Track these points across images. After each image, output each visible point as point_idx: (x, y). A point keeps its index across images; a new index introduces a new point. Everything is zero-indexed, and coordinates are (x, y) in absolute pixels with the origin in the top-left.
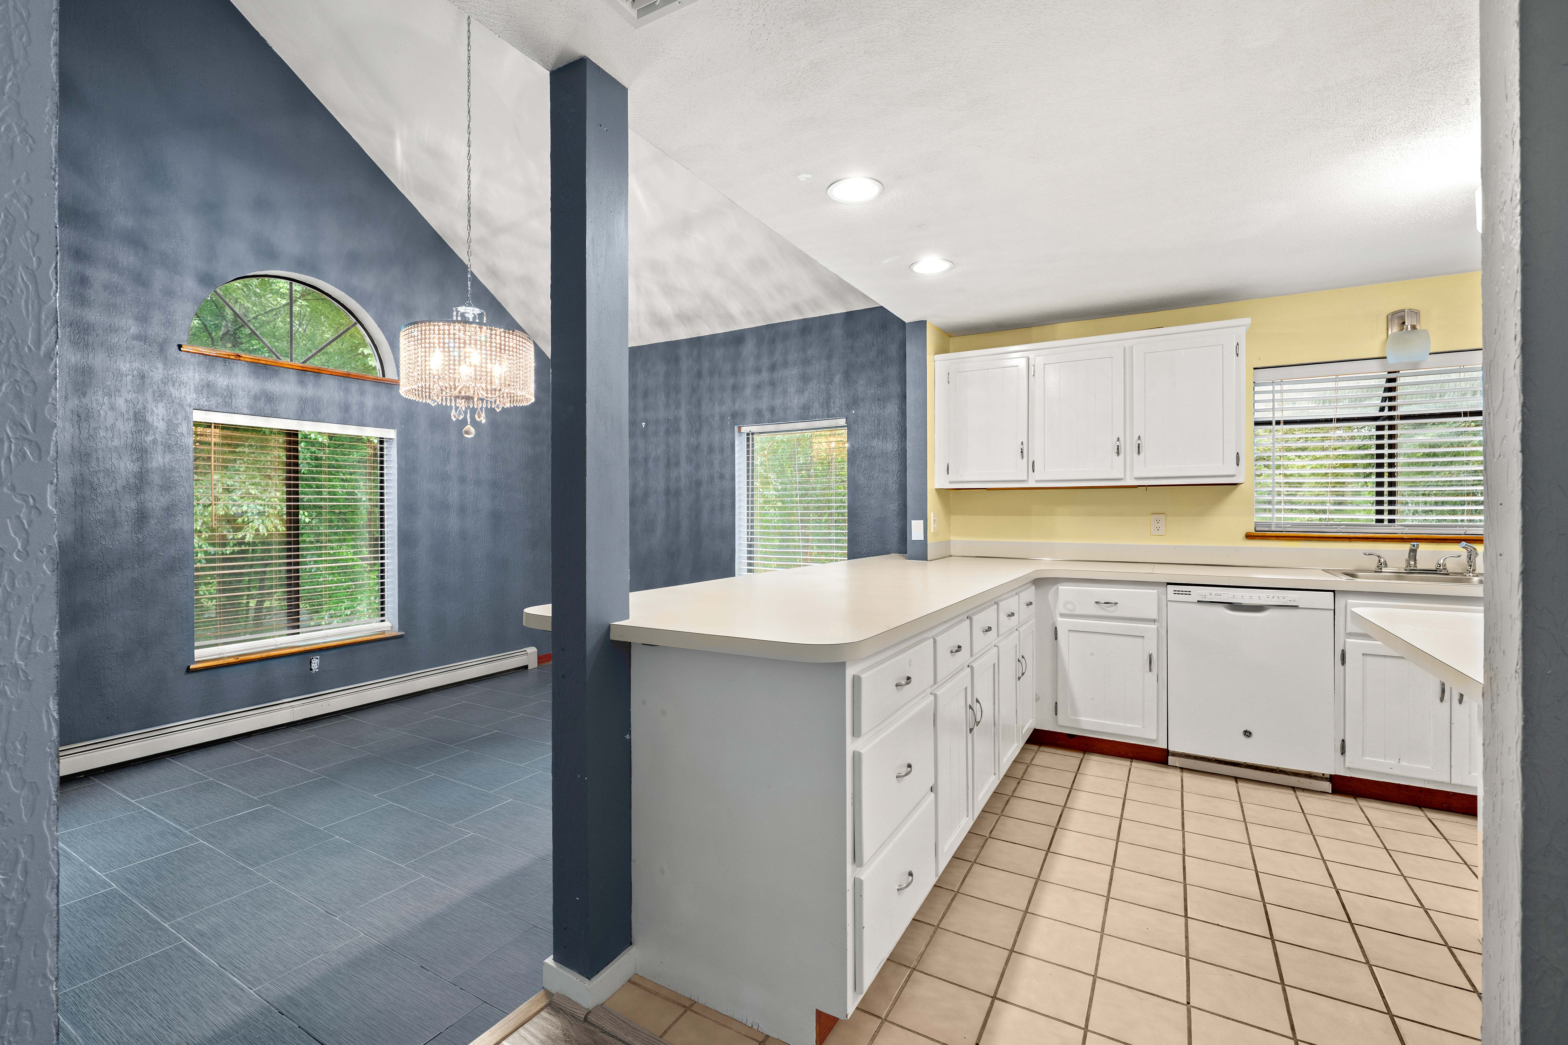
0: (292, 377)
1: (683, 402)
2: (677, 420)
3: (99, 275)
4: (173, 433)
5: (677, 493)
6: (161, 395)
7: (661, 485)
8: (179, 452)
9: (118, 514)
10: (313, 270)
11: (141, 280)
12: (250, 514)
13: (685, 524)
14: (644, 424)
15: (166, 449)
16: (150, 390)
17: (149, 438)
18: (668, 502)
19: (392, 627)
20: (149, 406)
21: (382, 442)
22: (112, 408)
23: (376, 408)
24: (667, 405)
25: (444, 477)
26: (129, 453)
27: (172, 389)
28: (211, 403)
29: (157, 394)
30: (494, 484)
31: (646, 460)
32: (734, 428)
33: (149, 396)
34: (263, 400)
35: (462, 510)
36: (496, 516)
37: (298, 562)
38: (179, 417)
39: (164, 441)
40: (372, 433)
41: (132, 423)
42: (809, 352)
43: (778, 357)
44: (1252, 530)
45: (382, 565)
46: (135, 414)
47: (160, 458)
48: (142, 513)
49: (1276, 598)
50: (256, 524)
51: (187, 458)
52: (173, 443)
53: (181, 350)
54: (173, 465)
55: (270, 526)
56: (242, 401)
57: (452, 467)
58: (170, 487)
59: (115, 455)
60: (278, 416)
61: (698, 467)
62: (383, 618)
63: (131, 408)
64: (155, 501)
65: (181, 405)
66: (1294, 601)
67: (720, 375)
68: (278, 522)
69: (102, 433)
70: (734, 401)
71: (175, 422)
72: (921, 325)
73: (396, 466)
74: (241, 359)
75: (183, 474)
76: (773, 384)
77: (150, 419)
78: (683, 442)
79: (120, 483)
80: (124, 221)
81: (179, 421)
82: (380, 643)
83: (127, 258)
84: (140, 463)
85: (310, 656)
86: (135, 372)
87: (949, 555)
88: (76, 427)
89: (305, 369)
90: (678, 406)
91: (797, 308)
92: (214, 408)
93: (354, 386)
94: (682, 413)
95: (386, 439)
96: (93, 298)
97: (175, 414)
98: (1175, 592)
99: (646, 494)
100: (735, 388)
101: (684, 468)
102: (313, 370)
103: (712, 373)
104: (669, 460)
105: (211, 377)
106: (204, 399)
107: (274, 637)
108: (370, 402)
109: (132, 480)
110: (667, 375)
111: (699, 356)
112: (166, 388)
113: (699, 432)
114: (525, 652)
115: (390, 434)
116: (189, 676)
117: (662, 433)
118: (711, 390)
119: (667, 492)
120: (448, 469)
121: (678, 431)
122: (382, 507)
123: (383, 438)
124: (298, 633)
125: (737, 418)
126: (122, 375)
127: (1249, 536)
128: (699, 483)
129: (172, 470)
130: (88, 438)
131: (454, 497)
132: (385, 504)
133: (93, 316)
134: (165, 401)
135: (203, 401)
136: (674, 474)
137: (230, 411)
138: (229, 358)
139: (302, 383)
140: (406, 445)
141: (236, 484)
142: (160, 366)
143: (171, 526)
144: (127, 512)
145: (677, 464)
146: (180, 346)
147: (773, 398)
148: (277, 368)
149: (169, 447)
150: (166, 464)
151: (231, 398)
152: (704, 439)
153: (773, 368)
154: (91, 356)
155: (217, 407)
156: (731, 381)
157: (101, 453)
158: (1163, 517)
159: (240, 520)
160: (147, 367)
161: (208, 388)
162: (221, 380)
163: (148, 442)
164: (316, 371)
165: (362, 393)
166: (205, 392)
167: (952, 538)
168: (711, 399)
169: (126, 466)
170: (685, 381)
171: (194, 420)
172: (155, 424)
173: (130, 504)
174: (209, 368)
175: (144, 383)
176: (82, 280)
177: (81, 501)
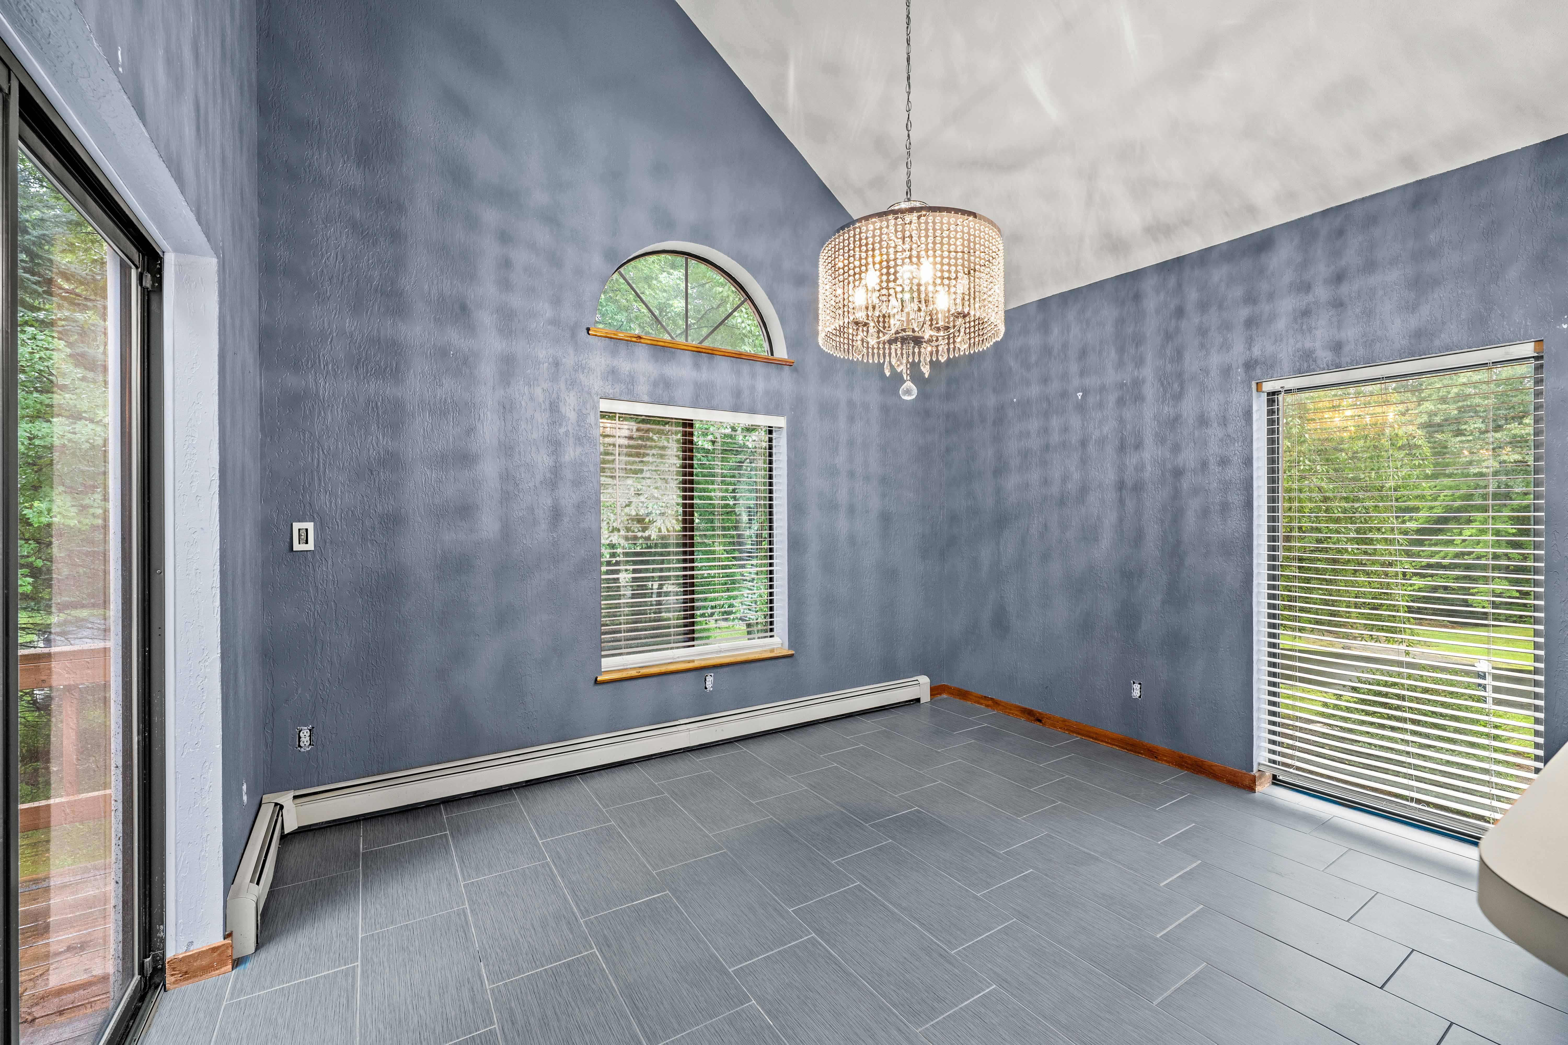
0: (687, 359)
1: (1149, 357)
2: (1137, 383)
3: (521, 257)
4: (583, 424)
5: (1138, 487)
6: (573, 383)
7: (1110, 477)
8: (588, 445)
9: (536, 511)
10: (708, 240)
11: (555, 260)
12: (654, 515)
13: (1152, 532)
14: (1081, 394)
15: (577, 442)
16: (563, 378)
17: (562, 430)
18: (1121, 501)
19: (782, 644)
20: (562, 395)
21: (770, 432)
22: (532, 399)
23: (767, 393)
24: (1120, 365)
25: (833, 472)
26: (546, 447)
27: (581, 376)
28: (615, 391)
29: (569, 383)
30: (884, 480)
31: (1084, 443)
32: (1250, 385)
33: (562, 385)
34: (661, 386)
35: (852, 510)
37: (693, 567)
38: (588, 406)
39: (575, 432)
40: (763, 421)
41: (548, 414)
42: (1433, 237)
43: (1351, 257)
45: (771, 572)
46: (551, 404)
47: (571, 452)
48: (557, 511)
50: (659, 523)
51: (594, 450)
52: (583, 435)
53: (589, 334)
54: (583, 459)
55: (669, 526)
56: (642, 388)
57: (840, 460)
58: (580, 483)
59: (534, 449)
60: (675, 404)
61: (1176, 449)
62: (771, 634)
63: (547, 397)
64: (568, 497)
65: (589, 393)
67: (1220, 307)
68: (674, 521)
69: (523, 425)
70: (1250, 342)
71: (584, 412)
73: (786, 458)
74: (642, 341)
75: (592, 469)
76: (1338, 304)
77: (563, 410)
78: (1149, 414)
79: (539, 477)
80: (540, 198)
81: (588, 412)
82: (771, 662)
83: (543, 236)
84: (554, 457)
85: (704, 673)
86: (551, 359)
88: (502, 418)
89: (699, 350)
90: (1140, 362)
91: (1407, 161)
92: (618, 396)
93: (745, 367)
95: (775, 427)
96: (515, 282)
97: (585, 403)
99: (1084, 490)
100: (1251, 323)
102: (707, 351)
103: (1203, 306)
104: (1122, 441)
105: (615, 363)
106: (609, 387)
107: (672, 648)
108: (760, 385)
109: (548, 475)
110: (1120, 322)
111: (1180, 285)
112: (577, 375)
113: (1178, 397)
114: (917, 682)
115: (779, 422)
116: (597, 687)
117: (1110, 405)
118: (1203, 332)
119: (1121, 486)
120: (836, 461)
121: (1139, 398)
122: (771, 506)
123: (772, 427)
124: (693, 646)
125: (1256, 369)
126: (539, 363)
128: (1178, 473)
129: (582, 464)
130: (512, 431)
131: (842, 495)
132: (774, 502)
133: (516, 301)
134: (575, 389)
135: (609, 390)
136: (1132, 460)
137: (632, 399)
138: (631, 341)
139: (697, 366)
140: (796, 434)
141: (644, 488)
142: (571, 351)
143: (582, 525)
144: (544, 509)
145: (1139, 446)
146: (588, 330)
147: (1339, 328)
148: (673, 350)
149: (579, 439)
150: (577, 457)
151: (633, 385)
152: (1188, 407)
153: (1339, 278)
154: (514, 343)
155: (621, 395)
156: (1244, 312)
157: (522, 446)
159: (647, 520)
160: (560, 353)
161: (613, 374)
162: (624, 365)
163: (561, 434)
164: (710, 352)
165: (753, 375)
166: (610, 378)
168: (1202, 346)
169: (543, 460)
170: (1151, 326)
171: (601, 410)
172: (568, 415)
173: (547, 501)
174: (614, 353)
175: (558, 370)
176: (506, 264)
177: (506, 498)
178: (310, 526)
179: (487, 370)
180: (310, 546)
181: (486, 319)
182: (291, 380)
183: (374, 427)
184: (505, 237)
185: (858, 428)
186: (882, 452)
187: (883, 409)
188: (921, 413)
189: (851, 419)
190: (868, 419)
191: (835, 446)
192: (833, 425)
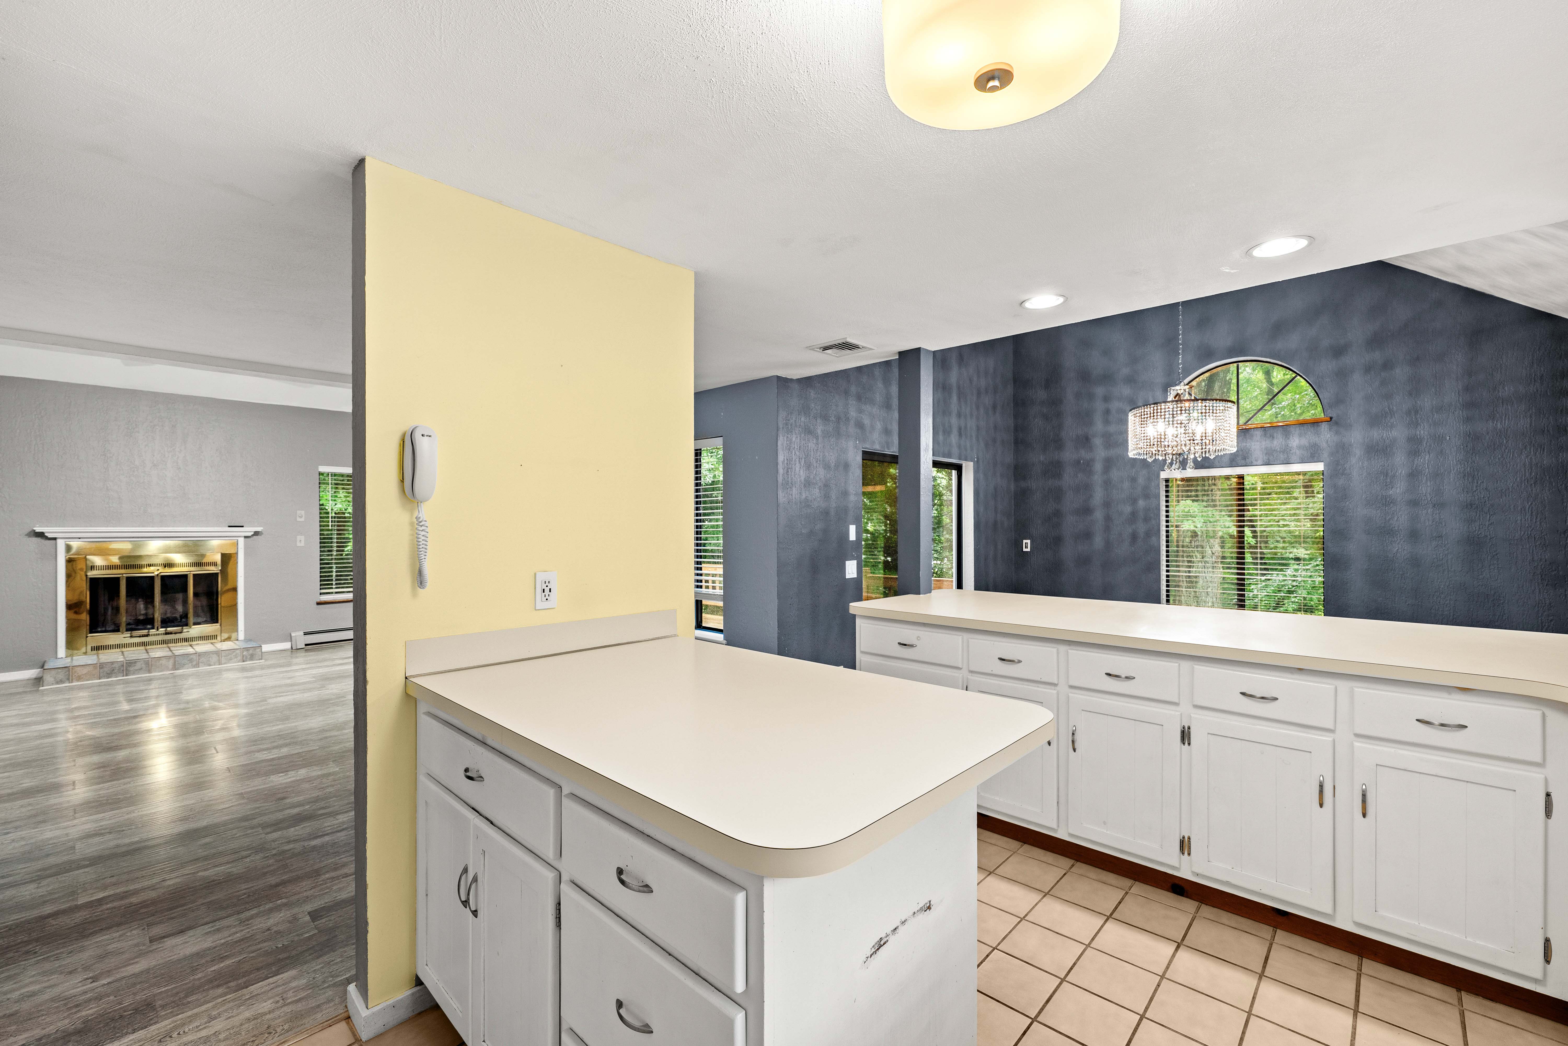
4: (1149, 487)
9: (1123, 536)
17: (1137, 492)
22: (1121, 477)
26: (1128, 502)
36: (1474, 544)
38: (1153, 477)
39: (1145, 492)
41: (1130, 484)
46: (1131, 478)
47: (1143, 503)
48: (1134, 536)
51: (1158, 501)
52: (1150, 493)
54: (1150, 506)
58: (1148, 520)
59: (1122, 503)
63: (1129, 475)
69: (1116, 491)
71: (1151, 480)
75: (1155, 512)
77: (1138, 481)
79: (1125, 518)
80: (1124, 372)
81: (1153, 480)
84: (1133, 507)
97: (1151, 475)
109: (1130, 516)
115: (1319, 467)
120: (1391, 492)
129: (1149, 509)
130: (1110, 496)
134: (1146, 469)
143: (1149, 543)
144: (1127, 535)
149: (1147, 496)
150: (1146, 506)
157: (1116, 503)
163: (1137, 494)
169: (1126, 508)
171: (1162, 478)
172: (1141, 483)
173: (1129, 530)
176: (1107, 412)
177: (1107, 529)
178: (1029, 541)
179: (1098, 467)
180: (1029, 550)
181: (1098, 442)
182: (1023, 484)
183: (1051, 500)
184: (1106, 399)
185: (1426, 461)
186: (1468, 480)
187: (1469, 437)
188: (1548, 431)
189: (1414, 453)
190: (1441, 451)
191: (1389, 480)
192: (1386, 462)
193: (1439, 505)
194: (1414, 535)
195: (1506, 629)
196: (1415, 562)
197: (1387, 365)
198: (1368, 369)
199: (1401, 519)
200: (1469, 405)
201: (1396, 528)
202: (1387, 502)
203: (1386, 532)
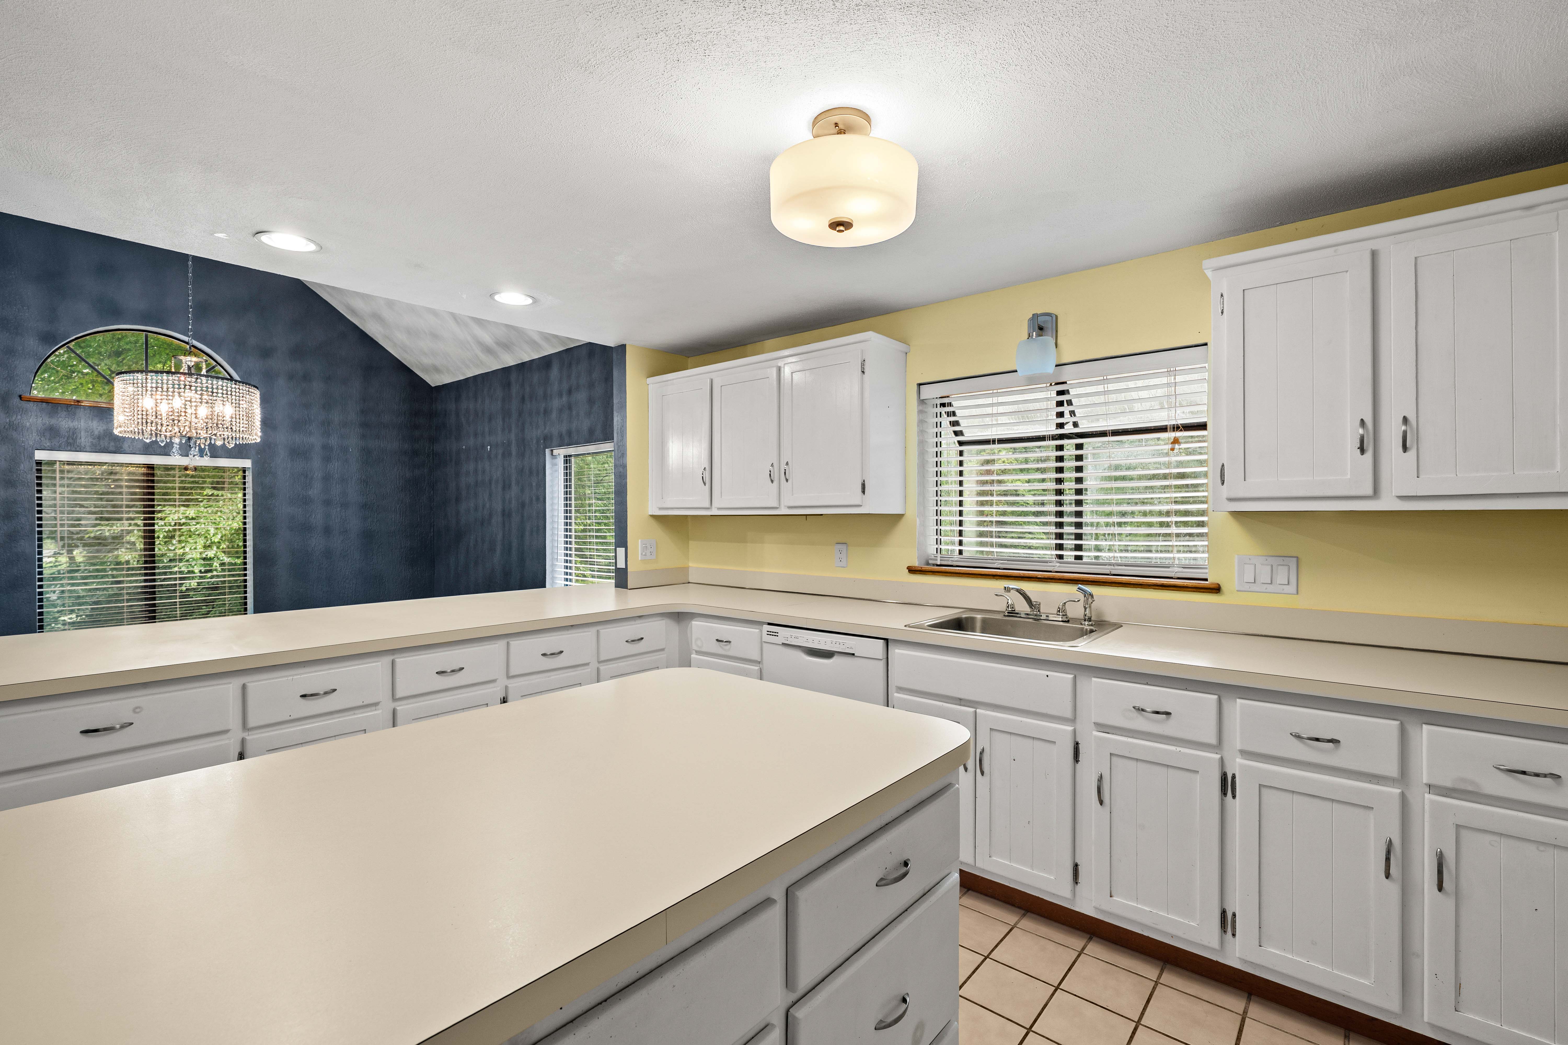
1: (513, 426)
2: (509, 443)
4: (15, 471)
5: (510, 514)
6: (4, 439)
7: (500, 507)
8: (21, 487)
14: (489, 447)
18: (504, 524)
21: (244, 471)
24: (503, 430)
27: (14, 434)
28: (53, 443)
30: (365, 506)
31: (490, 482)
32: (545, 451)
36: (368, 537)
38: (21, 457)
39: (6, 477)
40: (226, 463)
42: (593, 376)
44: (916, 563)
49: (838, 643)
51: (29, 491)
53: (22, 400)
56: (86, 441)
57: (315, 491)
58: (13, 517)
60: (123, 452)
61: (522, 490)
65: (22, 446)
66: (851, 648)
67: (536, 399)
70: (545, 424)
71: (17, 461)
72: (622, 348)
73: (252, 492)
74: (83, 404)
75: (26, 506)
76: (570, 407)
78: (513, 465)
81: (21, 461)
87: (688, 582)
90: (510, 430)
92: (55, 448)
94: (513, 437)
97: (17, 454)
98: (769, 633)
99: (491, 515)
100: (545, 411)
101: (515, 490)
103: (531, 397)
104: (504, 482)
105: (53, 421)
106: (46, 440)
110: (503, 400)
111: (522, 381)
112: (9, 433)
113: (523, 455)
115: (246, 463)
117: (500, 457)
118: (531, 414)
119: (503, 513)
120: (310, 493)
121: (510, 454)
123: (245, 468)
125: (548, 442)
127: (912, 570)
128: (523, 505)
129: (15, 502)
134: (7, 444)
135: (45, 442)
136: (508, 496)
137: (75, 450)
138: (70, 405)
140: (262, 472)
142: (3, 414)
143: (14, 550)
145: (510, 486)
146: (21, 397)
147: (570, 421)
149: (11, 483)
150: (9, 497)
151: (74, 438)
152: (526, 462)
153: (570, 392)
155: (58, 447)
156: (543, 405)
158: (843, 547)
161: (50, 430)
162: (64, 423)
166: (47, 434)
167: (690, 564)
168: (531, 423)
170: (514, 405)
171: (36, 459)
174: (52, 414)
185: (335, 466)
186: (363, 485)
187: (364, 451)
188: (408, 453)
189: (327, 459)
190: (346, 459)
191: (308, 481)
192: (305, 465)
193: (345, 505)
194: (327, 531)
195: (386, 601)
196: (328, 554)
197: (306, 377)
198: (291, 377)
199: (317, 517)
200: (365, 425)
201: (314, 525)
202: (306, 501)
203: (306, 528)
